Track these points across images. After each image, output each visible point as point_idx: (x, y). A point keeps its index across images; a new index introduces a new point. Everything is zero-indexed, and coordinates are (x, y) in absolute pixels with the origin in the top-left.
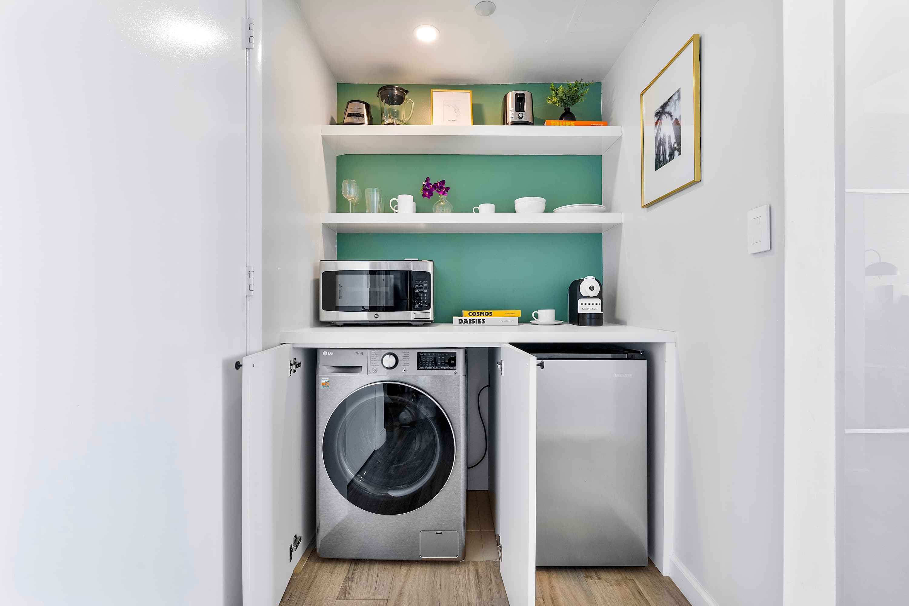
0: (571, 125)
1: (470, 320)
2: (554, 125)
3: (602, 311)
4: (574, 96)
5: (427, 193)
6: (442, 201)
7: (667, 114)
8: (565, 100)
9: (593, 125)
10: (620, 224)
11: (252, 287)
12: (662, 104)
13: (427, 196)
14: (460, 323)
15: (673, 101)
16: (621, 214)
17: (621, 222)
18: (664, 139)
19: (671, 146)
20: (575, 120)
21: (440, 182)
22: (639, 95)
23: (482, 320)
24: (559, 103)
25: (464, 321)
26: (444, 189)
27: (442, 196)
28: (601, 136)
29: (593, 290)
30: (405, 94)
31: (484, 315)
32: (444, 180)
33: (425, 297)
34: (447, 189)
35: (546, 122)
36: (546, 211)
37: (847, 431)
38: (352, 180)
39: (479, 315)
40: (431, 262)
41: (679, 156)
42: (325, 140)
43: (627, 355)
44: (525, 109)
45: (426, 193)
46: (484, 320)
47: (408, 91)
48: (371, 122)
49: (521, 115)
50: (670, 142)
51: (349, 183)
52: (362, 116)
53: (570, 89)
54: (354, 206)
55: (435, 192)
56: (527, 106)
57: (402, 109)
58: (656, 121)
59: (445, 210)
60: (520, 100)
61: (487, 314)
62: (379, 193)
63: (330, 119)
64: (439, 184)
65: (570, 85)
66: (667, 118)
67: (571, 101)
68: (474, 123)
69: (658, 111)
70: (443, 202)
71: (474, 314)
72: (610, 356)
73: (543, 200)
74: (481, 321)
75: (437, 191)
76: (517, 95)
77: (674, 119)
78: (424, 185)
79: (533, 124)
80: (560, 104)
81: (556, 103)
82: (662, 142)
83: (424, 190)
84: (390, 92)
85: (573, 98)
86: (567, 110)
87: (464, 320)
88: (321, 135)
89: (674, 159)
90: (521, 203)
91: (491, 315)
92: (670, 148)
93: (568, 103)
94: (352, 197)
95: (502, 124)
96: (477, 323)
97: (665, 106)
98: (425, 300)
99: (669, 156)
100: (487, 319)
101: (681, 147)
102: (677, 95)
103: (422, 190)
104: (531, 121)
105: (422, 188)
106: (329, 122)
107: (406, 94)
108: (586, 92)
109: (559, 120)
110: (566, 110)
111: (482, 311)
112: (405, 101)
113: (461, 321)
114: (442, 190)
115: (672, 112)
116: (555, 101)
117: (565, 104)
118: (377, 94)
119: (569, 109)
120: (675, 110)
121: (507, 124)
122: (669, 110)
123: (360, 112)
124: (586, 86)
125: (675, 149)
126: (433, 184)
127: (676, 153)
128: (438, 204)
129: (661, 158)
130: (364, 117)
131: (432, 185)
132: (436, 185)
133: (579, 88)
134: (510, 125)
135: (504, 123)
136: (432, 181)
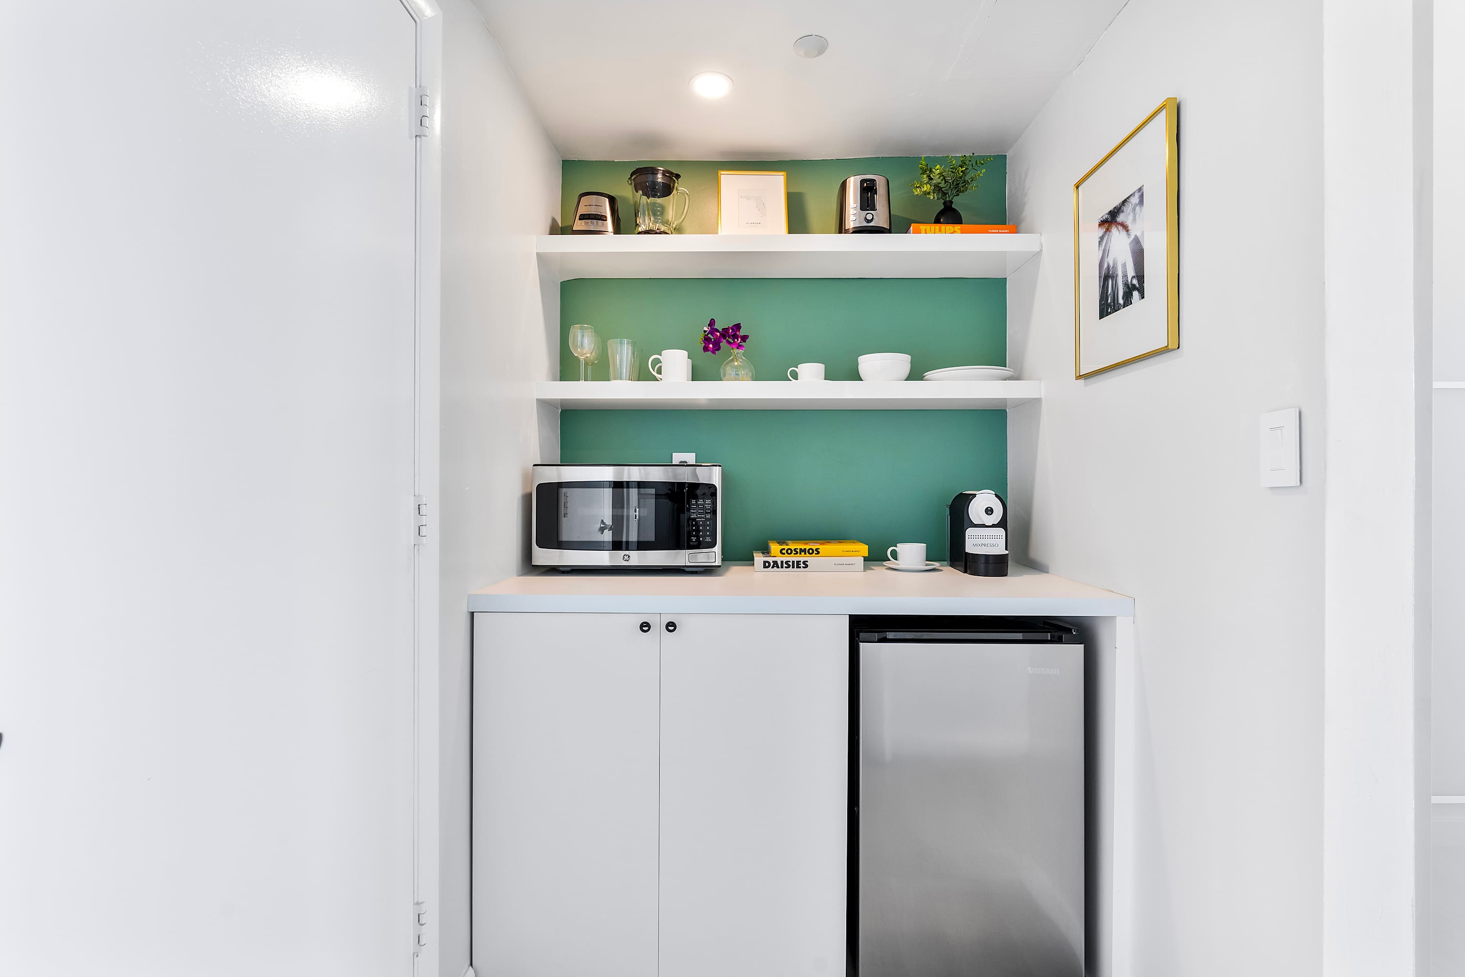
0: (954, 232)
1: (782, 562)
2: (926, 233)
3: (1006, 549)
4: (959, 182)
5: (711, 346)
6: (736, 359)
7: (1119, 227)
8: (945, 189)
9: (992, 231)
10: (1038, 401)
11: (424, 531)
12: (1111, 208)
13: (711, 349)
14: (765, 567)
15: (1131, 205)
16: (1040, 383)
17: (1039, 397)
18: (1115, 267)
19: (1128, 281)
20: (962, 224)
21: (733, 326)
22: (1073, 188)
23: (802, 562)
24: (934, 193)
25: (772, 564)
26: (740, 340)
27: (736, 351)
28: (1006, 252)
29: (991, 514)
30: (674, 180)
31: (805, 554)
32: (740, 324)
33: (708, 525)
34: (745, 338)
35: (911, 227)
36: (910, 378)
37: (1435, 800)
38: (586, 325)
39: (797, 553)
40: (718, 468)
41: (1140, 300)
42: (542, 259)
43: (1049, 634)
44: (878, 206)
45: (709, 345)
46: (806, 563)
47: (679, 175)
48: (617, 230)
49: (869, 217)
50: (1125, 276)
51: (580, 329)
52: (603, 218)
53: (954, 169)
54: (589, 366)
55: (724, 344)
56: (880, 200)
57: (671, 204)
58: (1101, 235)
59: (741, 373)
60: (868, 190)
61: (811, 551)
62: (632, 346)
63: (549, 222)
64: (731, 331)
65: (954, 163)
66: (1119, 233)
67: (955, 189)
68: (791, 231)
69: (1104, 218)
70: (737, 362)
71: (789, 552)
72: (1019, 636)
73: (906, 358)
74: (800, 564)
75: (728, 342)
76: (862, 182)
77: (1132, 237)
78: (705, 331)
79: (889, 231)
80: (935, 195)
81: (929, 193)
82: (1111, 273)
83: (707, 340)
84: (650, 178)
85: (959, 185)
86: (948, 205)
87: (773, 562)
88: (535, 251)
89: (1131, 304)
90: (868, 363)
91: (818, 553)
92: (1126, 285)
93: (950, 193)
94: (586, 354)
95: (838, 232)
96: (794, 568)
97: (1117, 213)
98: (708, 531)
99: (1123, 299)
100: (811, 560)
101: (1145, 286)
102: (1137, 195)
103: (702, 340)
104: (886, 226)
105: (703, 336)
106: (548, 230)
107: (676, 180)
108: (982, 175)
109: (935, 223)
110: (946, 204)
111: (803, 547)
112: (675, 192)
113: (767, 564)
114: (736, 340)
115: (1129, 223)
116: (928, 191)
117: (944, 194)
118: (628, 181)
119: (951, 202)
120: (1134, 219)
121: (847, 232)
122: (1123, 220)
123: (600, 213)
124: (980, 165)
125: (1134, 288)
126: (721, 330)
127: (1136, 294)
128: (730, 363)
129: (1110, 299)
130: (606, 220)
131: (719, 332)
132: (726, 332)
133: (968, 169)
134: (852, 233)
135: (841, 229)
136: (719, 326)
